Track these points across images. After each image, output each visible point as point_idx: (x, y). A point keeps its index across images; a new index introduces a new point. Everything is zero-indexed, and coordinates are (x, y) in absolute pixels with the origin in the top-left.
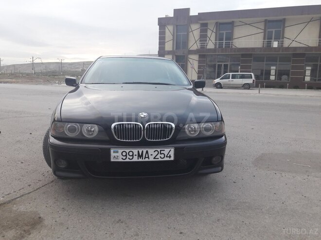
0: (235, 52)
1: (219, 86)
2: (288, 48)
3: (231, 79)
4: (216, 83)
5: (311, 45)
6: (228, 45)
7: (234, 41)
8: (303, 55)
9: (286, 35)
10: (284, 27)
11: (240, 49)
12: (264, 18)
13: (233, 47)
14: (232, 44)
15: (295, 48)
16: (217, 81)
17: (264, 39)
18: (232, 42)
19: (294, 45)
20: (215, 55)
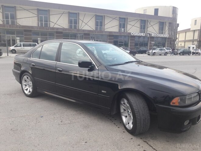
0: (20, 28)
1: (14, 52)
2: (53, 28)
3: (22, 47)
4: (11, 49)
5: (65, 27)
6: (13, 23)
7: (18, 20)
8: (61, 33)
9: (51, 20)
10: (49, 15)
11: (23, 26)
12: (36, 8)
13: (18, 24)
14: (16, 23)
15: (58, 29)
16: (12, 48)
17: (38, 21)
18: (16, 21)
19: (56, 26)
20: (5, 29)
